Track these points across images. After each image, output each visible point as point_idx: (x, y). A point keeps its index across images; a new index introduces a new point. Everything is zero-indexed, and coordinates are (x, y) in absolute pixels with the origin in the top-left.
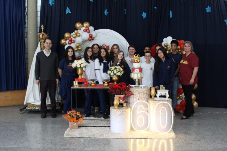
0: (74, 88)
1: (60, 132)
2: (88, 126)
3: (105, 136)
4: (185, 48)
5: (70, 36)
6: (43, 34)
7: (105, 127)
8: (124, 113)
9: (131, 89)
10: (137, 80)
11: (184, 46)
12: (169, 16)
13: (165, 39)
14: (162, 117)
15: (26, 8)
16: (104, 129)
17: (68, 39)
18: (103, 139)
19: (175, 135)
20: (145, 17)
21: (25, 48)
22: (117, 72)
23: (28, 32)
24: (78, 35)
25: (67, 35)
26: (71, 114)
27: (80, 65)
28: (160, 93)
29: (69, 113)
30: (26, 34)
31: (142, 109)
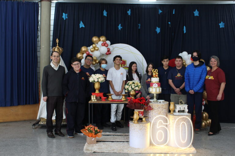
0: (92, 102)
1: (79, 147)
2: (108, 141)
3: (126, 151)
4: (211, 63)
6: (58, 48)
7: (123, 142)
8: (144, 128)
9: (150, 104)
10: (155, 95)
12: (183, 31)
13: (180, 54)
14: (181, 132)
15: (39, 22)
16: (122, 144)
18: (123, 154)
19: (195, 150)
20: (159, 32)
21: (37, 62)
22: (135, 87)
23: (40, 45)
24: (96, 49)
25: (84, 49)
26: (90, 129)
27: (98, 79)
28: (179, 107)
29: (87, 128)
30: (38, 47)
31: (162, 124)
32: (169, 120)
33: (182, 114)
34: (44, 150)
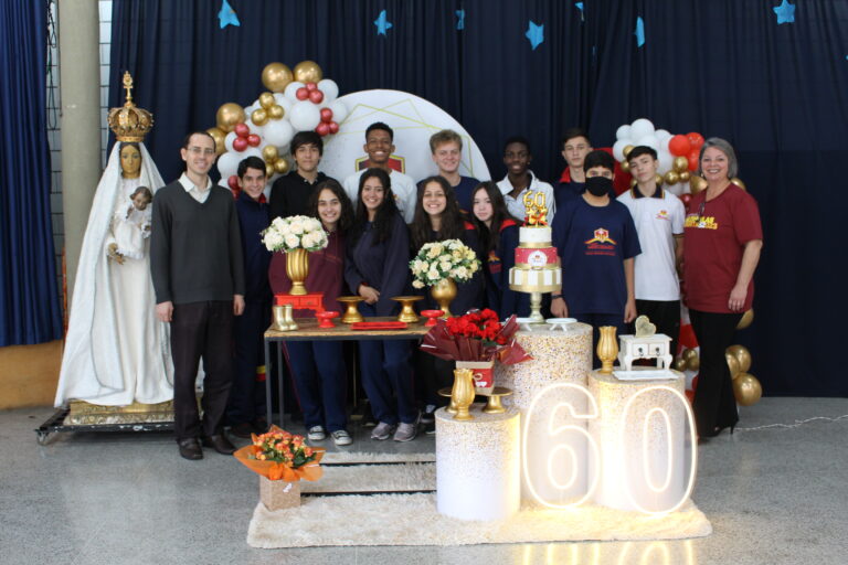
0: (280, 335)
1: (228, 526)
2: (340, 494)
3: (423, 537)
4: (705, 164)
5: (240, 117)
6: (131, 112)
7: (411, 493)
8: (496, 437)
9: (519, 337)
10: (536, 299)
11: (700, 158)
12: (635, 39)
13: (623, 131)
14: (650, 448)
15: (53, 6)
16: (407, 502)
17: (231, 128)
18: (416, 549)
19: (708, 522)
20: (537, 44)
21: (49, 171)
22: (453, 267)
23: (60, 103)
24: (275, 111)
25: (228, 113)
26: (272, 446)
27: (300, 236)
28: (637, 347)
29: (260, 444)
30: (52, 111)
31: (567, 416)
32: (598, 401)
33: (647, 373)
34: (83, 542)
